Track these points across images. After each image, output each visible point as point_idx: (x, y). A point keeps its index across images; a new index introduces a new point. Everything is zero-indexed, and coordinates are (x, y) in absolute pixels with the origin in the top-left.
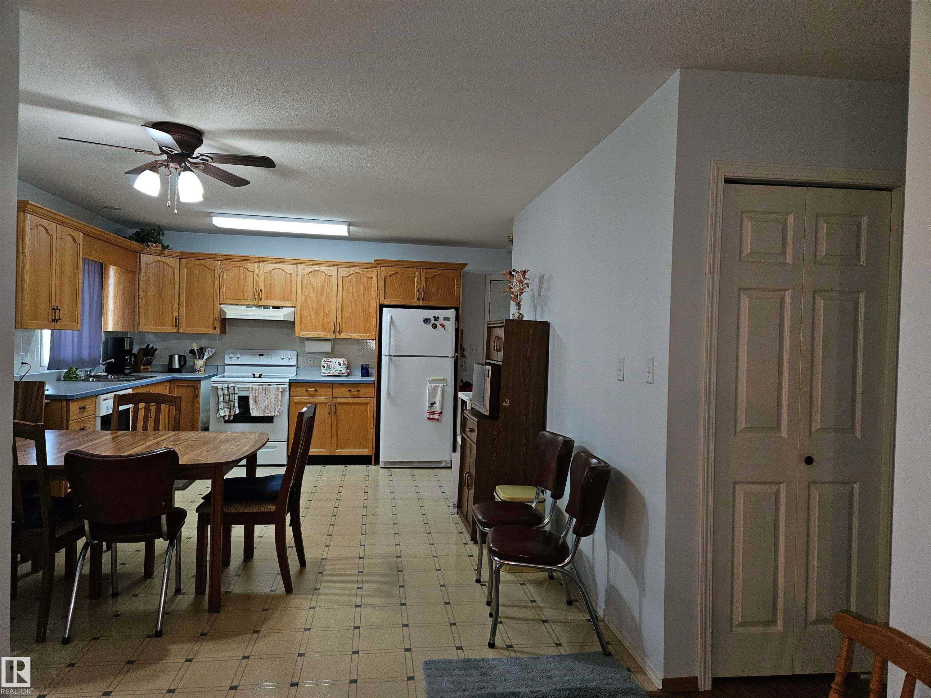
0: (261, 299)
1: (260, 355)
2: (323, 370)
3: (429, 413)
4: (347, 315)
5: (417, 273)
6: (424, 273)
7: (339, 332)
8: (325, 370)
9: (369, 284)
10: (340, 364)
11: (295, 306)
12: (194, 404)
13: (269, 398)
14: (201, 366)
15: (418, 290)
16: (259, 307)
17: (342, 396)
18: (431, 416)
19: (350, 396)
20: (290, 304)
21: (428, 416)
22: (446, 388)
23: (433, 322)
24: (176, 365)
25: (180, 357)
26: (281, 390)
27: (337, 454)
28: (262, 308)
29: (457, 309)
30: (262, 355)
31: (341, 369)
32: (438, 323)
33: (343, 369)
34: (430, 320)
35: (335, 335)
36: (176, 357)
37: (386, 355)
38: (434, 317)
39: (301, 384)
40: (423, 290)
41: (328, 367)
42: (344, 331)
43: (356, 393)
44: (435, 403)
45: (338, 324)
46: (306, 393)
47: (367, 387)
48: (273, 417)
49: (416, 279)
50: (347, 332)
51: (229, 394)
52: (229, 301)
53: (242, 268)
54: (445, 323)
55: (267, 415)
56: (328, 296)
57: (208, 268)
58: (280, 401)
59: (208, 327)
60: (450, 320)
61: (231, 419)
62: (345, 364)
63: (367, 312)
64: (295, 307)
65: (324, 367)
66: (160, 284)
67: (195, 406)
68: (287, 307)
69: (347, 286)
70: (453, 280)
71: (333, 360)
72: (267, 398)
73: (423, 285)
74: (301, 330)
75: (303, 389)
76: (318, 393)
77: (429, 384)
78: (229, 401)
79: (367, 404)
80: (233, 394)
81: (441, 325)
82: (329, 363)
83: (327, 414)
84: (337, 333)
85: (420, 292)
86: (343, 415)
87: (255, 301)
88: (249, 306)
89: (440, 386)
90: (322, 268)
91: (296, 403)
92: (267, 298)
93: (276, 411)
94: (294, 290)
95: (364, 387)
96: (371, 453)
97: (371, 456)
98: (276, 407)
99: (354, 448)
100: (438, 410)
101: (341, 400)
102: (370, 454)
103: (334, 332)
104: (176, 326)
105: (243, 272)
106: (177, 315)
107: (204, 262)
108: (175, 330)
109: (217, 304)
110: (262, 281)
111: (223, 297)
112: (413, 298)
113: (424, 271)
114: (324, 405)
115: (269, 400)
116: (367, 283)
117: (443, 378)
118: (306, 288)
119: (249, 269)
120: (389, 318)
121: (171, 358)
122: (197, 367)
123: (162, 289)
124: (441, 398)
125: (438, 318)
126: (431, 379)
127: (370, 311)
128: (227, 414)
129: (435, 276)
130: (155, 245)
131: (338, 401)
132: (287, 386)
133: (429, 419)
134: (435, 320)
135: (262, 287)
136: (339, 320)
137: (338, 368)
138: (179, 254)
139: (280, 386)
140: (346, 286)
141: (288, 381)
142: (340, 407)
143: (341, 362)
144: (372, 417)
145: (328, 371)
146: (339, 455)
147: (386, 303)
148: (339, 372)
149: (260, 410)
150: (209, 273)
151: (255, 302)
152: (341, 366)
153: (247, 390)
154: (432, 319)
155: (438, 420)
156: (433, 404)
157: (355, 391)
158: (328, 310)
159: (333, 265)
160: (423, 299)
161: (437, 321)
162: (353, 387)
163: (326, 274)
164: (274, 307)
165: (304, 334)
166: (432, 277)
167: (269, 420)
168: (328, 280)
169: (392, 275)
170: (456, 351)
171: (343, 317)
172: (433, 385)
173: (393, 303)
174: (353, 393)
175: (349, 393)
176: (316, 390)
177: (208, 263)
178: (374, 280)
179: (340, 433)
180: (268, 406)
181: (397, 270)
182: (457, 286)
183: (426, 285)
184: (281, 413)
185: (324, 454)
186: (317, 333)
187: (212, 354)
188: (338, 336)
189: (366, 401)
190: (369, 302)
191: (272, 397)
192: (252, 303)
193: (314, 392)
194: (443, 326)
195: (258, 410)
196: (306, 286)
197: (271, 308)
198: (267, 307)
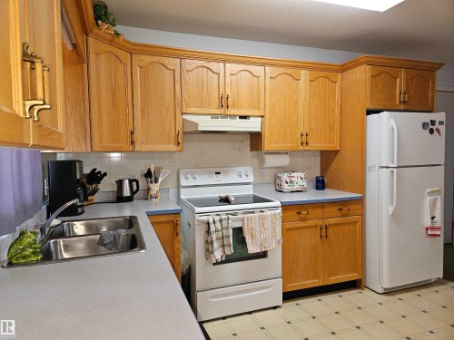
0: (227, 107)
1: (216, 173)
2: (286, 186)
4: (313, 125)
7: (306, 143)
8: (288, 186)
10: (302, 179)
11: (263, 115)
12: (173, 246)
13: (267, 228)
14: (157, 192)
15: (401, 92)
16: (225, 116)
17: (332, 217)
18: (433, 232)
19: (340, 215)
20: (257, 113)
22: (442, 200)
23: (430, 126)
24: (127, 192)
25: (131, 181)
27: (329, 284)
28: (228, 118)
30: (219, 173)
31: (304, 183)
32: (434, 128)
34: (427, 124)
35: (303, 147)
36: (127, 182)
38: (431, 121)
39: (292, 207)
40: (405, 92)
41: (291, 182)
42: (311, 142)
43: (346, 211)
44: (434, 217)
45: (305, 134)
46: (297, 217)
47: (356, 203)
48: (266, 251)
49: (398, 79)
50: (314, 143)
51: (222, 229)
52: (192, 111)
53: (206, 69)
54: (440, 127)
56: (295, 103)
57: (167, 67)
59: (169, 143)
60: (444, 124)
62: (306, 178)
63: (331, 121)
64: (262, 117)
65: (287, 183)
68: (255, 116)
70: (428, 82)
71: (295, 174)
72: (265, 229)
74: (270, 143)
75: (294, 213)
76: (309, 216)
77: (428, 197)
78: (223, 237)
79: (356, 223)
82: (292, 178)
83: (319, 238)
84: (305, 145)
85: (403, 95)
86: (333, 238)
87: (222, 110)
88: (214, 116)
91: (288, 230)
92: (234, 106)
93: (274, 243)
94: (262, 97)
95: (354, 204)
96: (362, 276)
98: (274, 238)
100: (438, 224)
101: (331, 221)
102: (361, 278)
103: (301, 144)
104: (132, 143)
105: (207, 74)
106: (132, 129)
107: (162, 59)
108: (131, 148)
109: (178, 113)
110: (228, 86)
111: (186, 105)
112: (395, 102)
113: (405, 72)
114: (315, 229)
115: (267, 230)
116: (332, 89)
117: (438, 189)
118: (274, 94)
119: (213, 70)
121: (120, 183)
122: (154, 192)
124: (440, 211)
125: (434, 121)
126: (428, 190)
127: (334, 119)
129: (414, 77)
130: (106, 26)
131: (329, 222)
133: (430, 235)
134: (432, 124)
135: (228, 92)
136: (306, 130)
137: (301, 183)
138: (131, 47)
139: (276, 212)
141: (280, 205)
142: (331, 228)
143: (303, 176)
144: (361, 236)
145: (291, 187)
147: (371, 108)
148: (301, 187)
149: (258, 244)
150: (168, 74)
151: (221, 112)
154: (430, 123)
155: (439, 235)
158: (295, 119)
159: (301, 68)
160: (405, 102)
161: (434, 125)
162: (343, 205)
163: (293, 77)
164: (241, 117)
165: (272, 147)
167: (263, 255)
168: (295, 85)
169: (377, 75)
171: (310, 126)
173: (378, 107)
174: (343, 212)
175: (339, 212)
176: (308, 212)
177: (166, 61)
179: (331, 259)
180: (266, 238)
181: (382, 69)
182: (432, 88)
185: (317, 285)
186: (285, 145)
188: (305, 148)
189: (355, 220)
190: (333, 109)
191: (270, 226)
192: (218, 111)
193: (306, 215)
194: (438, 131)
195: (254, 244)
196: (274, 91)
197: (238, 118)
198: (233, 117)
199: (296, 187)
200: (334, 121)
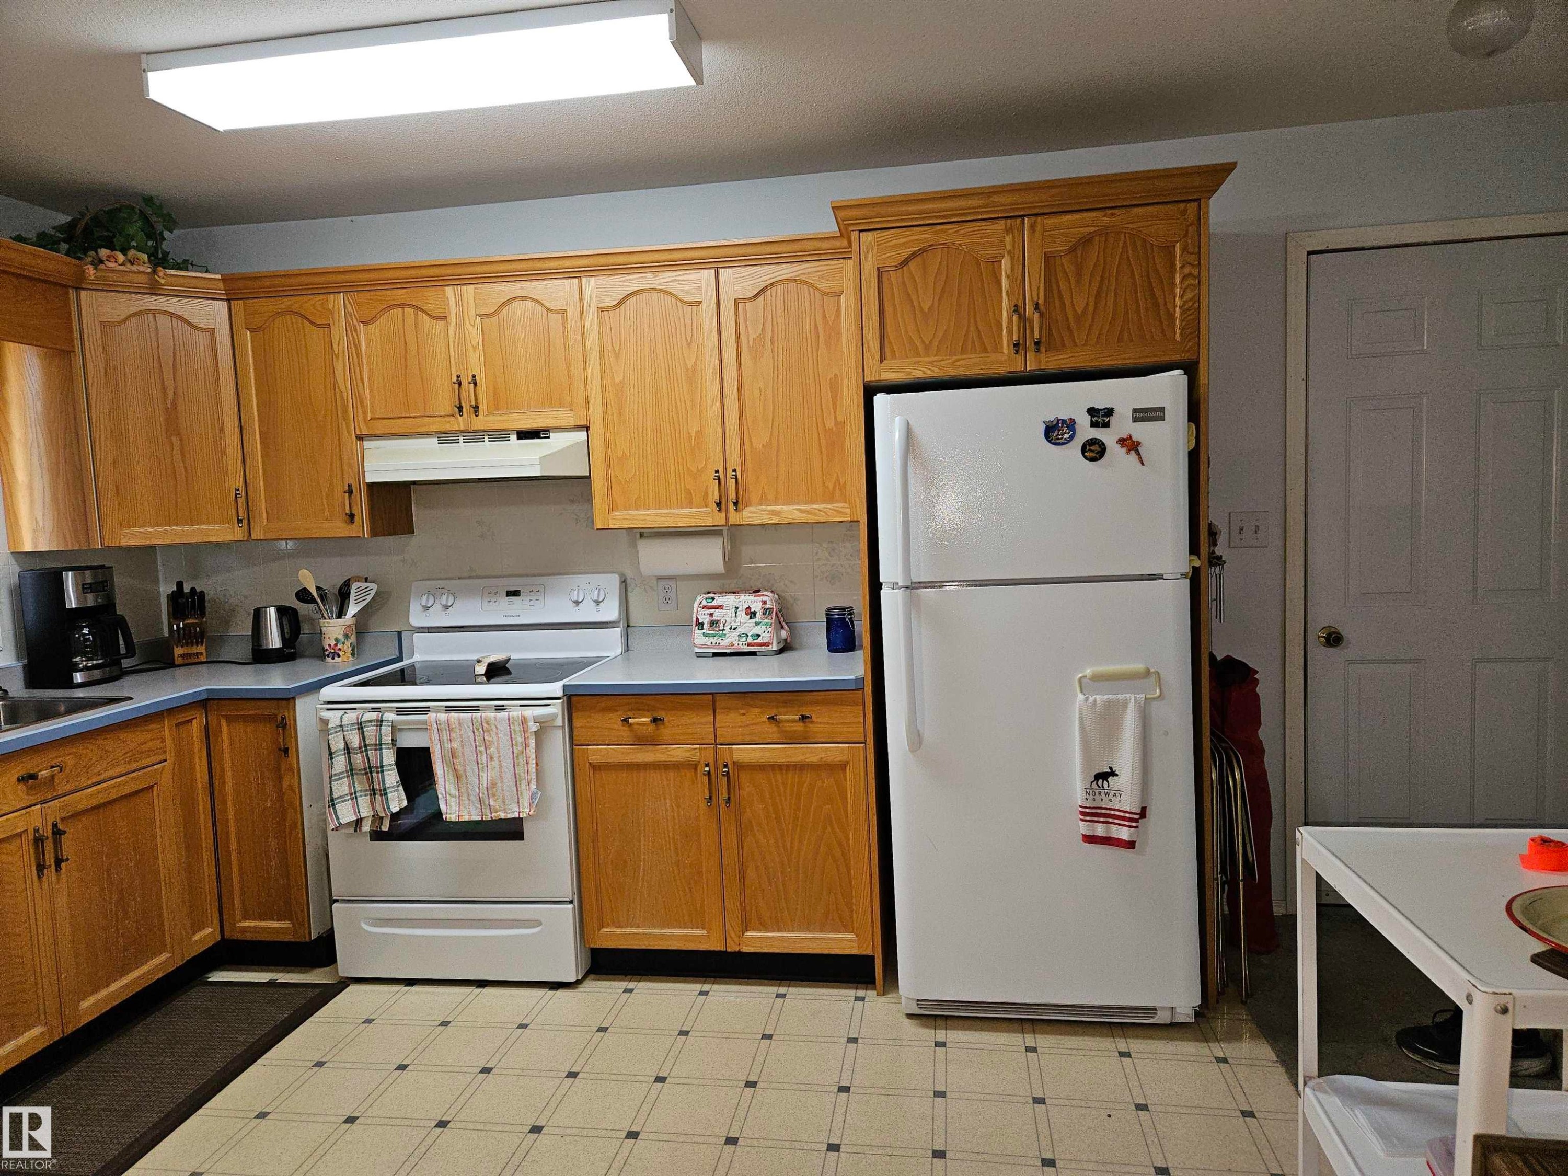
0: (476, 409)
1: (510, 594)
2: (699, 637)
3: (1091, 814)
4: (760, 439)
5: (1008, 239)
6: (1038, 234)
7: (736, 504)
8: (705, 635)
9: (831, 318)
10: (753, 615)
11: (584, 423)
12: (280, 778)
13: (496, 756)
14: (337, 640)
15: (1016, 309)
16: (475, 436)
17: (747, 740)
18: (1100, 830)
19: (776, 737)
20: (566, 417)
21: (1084, 828)
22: (1159, 711)
23: (1086, 432)
24: (274, 640)
25: (283, 611)
26: (534, 727)
27: (746, 949)
28: (486, 439)
29: (1191, 369)
30: (516, 593)
31: (758, 630)
32: (1108, 437)
33: (766, 632)
34: (1071, 425)
35: (723, 514)
36: (273, 613)
37: (894, 586)
38: (1092, 411)
39: (605, 702)
40: (1037, 307)
41: (713, 624)
42: (754, 497)
43: (800, 727)
44: (1113, 773)
45: (730, 473)
46: (624, 732)
47: (835, 703)
48: (519, 821)
49: (1005, 264)
50: (763, 500)
51: (364, 747)
52: (380, 427)
53: (411, 310)
54: (1140, 431)
55: (495, 816)
56: (692, 375)
57: (312, 323)
58: (532, 767)
59: (332, 517)
60: (1162, 418)
61: (385, 828)
62: (767, 612)
63: (830, 424)
64: (588, 429)
65: (700, 625)
66: (164, 389)
67: (285, 784)
68: (560, 429)
69: (753, 336)
70: (1168, 250)
71: (729, 600)
72: (491, 758)
73: (1034, 289)
74: (612, 506)
75: (614, 720)
76: (666, 732)
77: (1081, 697)
78: (369, 770)
79: (843, 766)
80: (379, 746)
81: (1122, 442)
82: (716, 613)
83: (703, 805)
84: (732, 507)
85: (1023, 318)
86: (759, 807)
87: (460, 418)
88: (447, 437)
89: (1132, 701)
90: (665, 279)
91: (595, 767)
92: (497, 405)
93: (525, 801)
94: (577, 370)
95: (824, 702)
96: (871, 947)
97: (872, 958)
98: (524, 786)
99: (808, 926)
100: (1127, 803)
101: (745, 753)
102: (869, 952)
103: (719, 505)
104: (240, 521)
105: (416, 324)
106: (241, 485)
107: (298, 302)
108: (238, 533)
109: (349, 440)
110: (474, 348)
111: (365, 413)
112: (997, 348)
113: (1039, 228)
114: (690, 774)
115: (495, 763)
116: (824, 317)
117: (1139, 667)
118: (617, 356)
119: (428, 307)
120: (898, 435)
121: (258, 616)
122: (328, 642)
123: (174, 404)
124: (1138, 757)
125: (1110, 412)
126: (1088, 672)
127: (840, 419)
128: (366, 812)
129: (1086, 241)
130: (121, 257)
131: (737, 757)
132: (556, 709)
133: (1090, 839)
134: (1094, 425)
135: (476, 367)
136: (734, 460)
137: (748, 626)
138: (221, 285)
139: (529, 712)
140: (750, 333)
141: (559, 693)
142: (744, 777)
143: (757, 607)
144: (863, 817)
145: (714, 640)
146: (752, 950)
147: (889, 375)
148: (750, 640)
149: (472, 798)
150: (315, 334)
151: (460, 423)
152: (757, 619)
153: (423, 728)
154: (1083, 421)
155: (1131, 845)
156: (1103, 776)
157: (793, 721)
158: (695, 428)
159: (699, 264)
160: (1037, 344)
161: (1106, 425)
162: (786, 703)
163: (677, 298)
164: (523, 435)
165: (622, 518)
166: (1072, 250)
168: (688, 322)
169: (905, 262)
170: (1194, 549)
171: (747, 447)
172: (1099, 698)
173: (918, 374)
174: (788, 727)
175: (773, 728)
176: (655, 720)
177: (310, 304)
178: (848, 302)
179: (751, 873)
180: (494, 785)
182: (1187, 270)
183: (1048, 282)
184: (541, 804)
185: (703, 947)
186: (665, 511)
187: (369, 598)
188: (734, 518)
189: (839, 759)
190: (834, 385)
191: (506, 751)
192: (454, 425)
193: (652, 728)
194: (1130, 445)
195: (465, 798)
196: (617, 349)
197: (514, 437)
198: (499, 435)
199: (729, 641)
200: (840, 425)
